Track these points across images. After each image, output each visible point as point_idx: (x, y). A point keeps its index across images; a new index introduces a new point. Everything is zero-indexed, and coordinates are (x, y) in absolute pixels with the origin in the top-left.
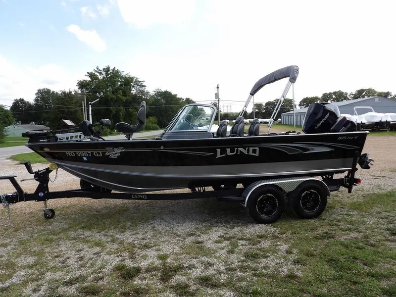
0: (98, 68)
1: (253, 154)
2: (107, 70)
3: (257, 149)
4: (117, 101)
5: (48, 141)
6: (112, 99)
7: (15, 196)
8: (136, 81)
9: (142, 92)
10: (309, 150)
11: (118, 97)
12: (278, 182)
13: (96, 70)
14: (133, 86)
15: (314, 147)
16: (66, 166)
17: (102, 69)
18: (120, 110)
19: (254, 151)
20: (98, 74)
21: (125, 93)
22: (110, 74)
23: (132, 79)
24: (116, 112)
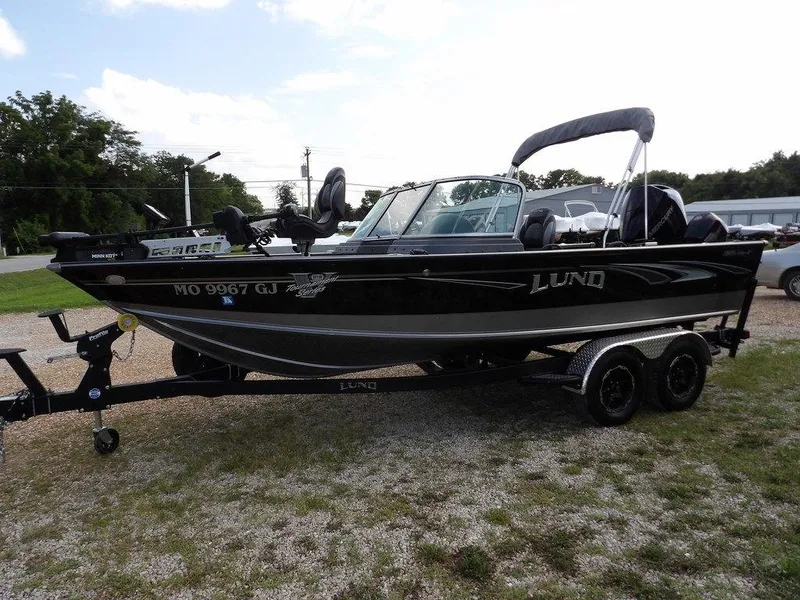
0: (18, 94)
1: (595, 285)
2: (44, 100)
3: (602, 274)
4: (73, 174)
5: (118, 258)
6: (59, 168)
7: (25, 400)
8: (116, 131)
9: (133, 156)
10: (681, 276)
11: (76, 166)
13: (16, 98)
14: (110, 143)
15: (687, 269)
16: (160, 319)
17: (30, 99)
18: (80, 196)
19: (597, 279)
20: (19, 108)
21: (91, 157)
22: (50, 111)
23: (108, 124)
24: (70, 198)
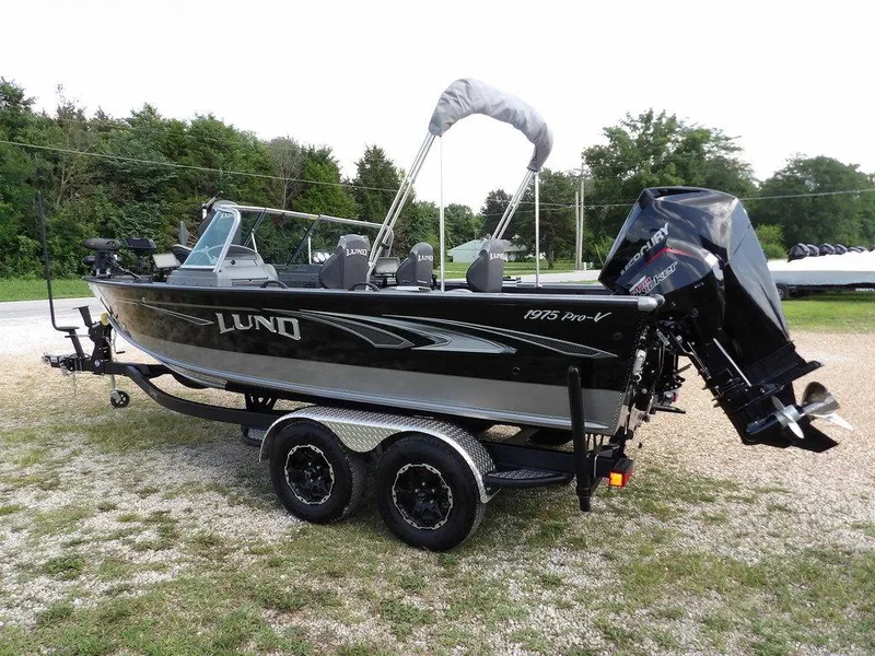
0: (628, 116)
1: (286, 334)
2: (647, 118)
3: (295, 322)
10: (433, 343)
12: (335, 420)
13: (625, 119)
15: (447, 333)
17: (637, 118)
19: (289, 327)
20: (627, 129)
23: (708, 133)
